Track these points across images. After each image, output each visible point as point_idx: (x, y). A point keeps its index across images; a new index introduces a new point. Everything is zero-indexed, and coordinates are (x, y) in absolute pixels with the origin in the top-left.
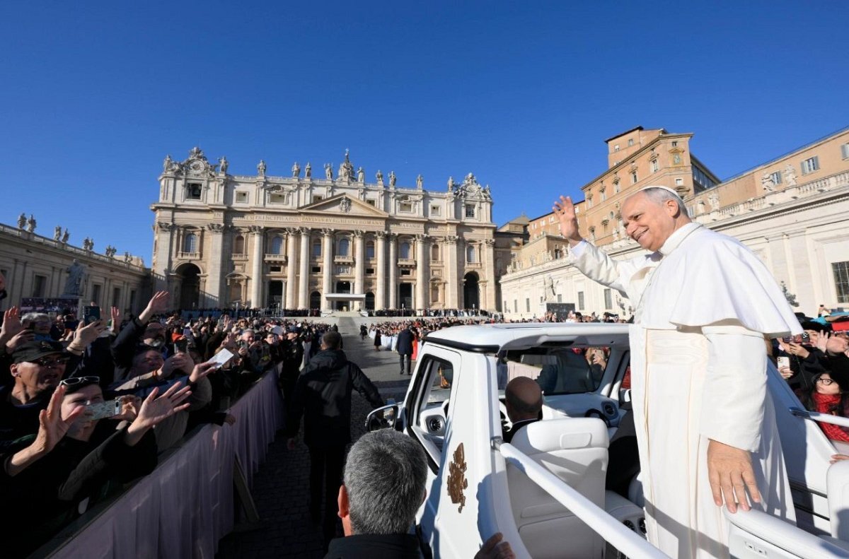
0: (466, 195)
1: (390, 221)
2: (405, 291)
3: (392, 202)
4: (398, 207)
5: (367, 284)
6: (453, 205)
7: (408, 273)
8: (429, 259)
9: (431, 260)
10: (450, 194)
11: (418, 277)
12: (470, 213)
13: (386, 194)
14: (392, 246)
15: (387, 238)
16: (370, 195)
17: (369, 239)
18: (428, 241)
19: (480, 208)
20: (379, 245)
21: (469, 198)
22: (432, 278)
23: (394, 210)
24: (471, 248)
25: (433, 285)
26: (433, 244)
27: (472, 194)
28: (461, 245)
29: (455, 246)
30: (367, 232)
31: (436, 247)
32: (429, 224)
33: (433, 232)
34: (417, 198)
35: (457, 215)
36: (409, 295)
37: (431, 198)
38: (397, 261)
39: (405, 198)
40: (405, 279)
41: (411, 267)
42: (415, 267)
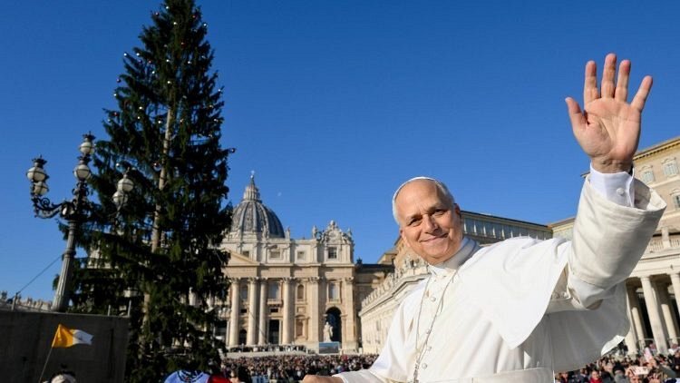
0: (328, 240)
1: (261, 268)
2: (274, 326)
3: (264, 251)
4: (269, 255)
5: (241, 322)
6: (316, 250)
7: (276, 311)
8: (294, 299)
9: (296, 299)
10: (314, 241)
11: (283, 315)
12: (332, 255)
13: (259, 245)
14: (263, 288)
15: (258, 282)
16: (245, 248)
17: (243, 284)
18: (293, 282)
19: (341, 250)
20: (252, 288)
21: (331, 242)
22: (296, 314)
23: (266, 258)
24: (332, 286)
25: (297, 322)
26: (298, 284)
27: (334, 238)
28: (323, 283)
29: (316, 286)
30: (242, 279)
31: (301, 287)
32: (294, 268)
33: (298, 274)
34: (285, 246)
35: (320, 258)
36: (278, 330)
37: (297, 245)
38: (267, 301)
39: (275, 247)
40: (274, 316)
41: (279, 305)
42: (282, 306)
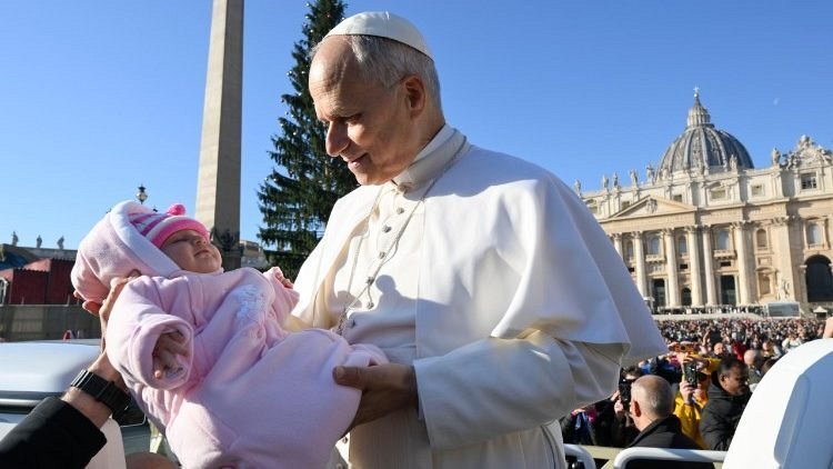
0: (799, 164)
1: (699, 213)
2: (727, 283)
3: (702, 192)
4: (709, 196)
5: (681, 280)
6: (779, 181)
7: (729, 264)
8: (752, 248)
9: (756, 248)
10: (776, 168)
11: (739, 269)
12: (807, 183)
13: (694, 185)
14: (705, 238)
15: (699, 231)
16: (676, 191)
17: (678, 235)
18: (748, 227)
19: (823, 174)
20: (691, 239)
21: (804, 166)
22: (758, 267)
23: (705, 199)
24: (811, 228)
25: (760, 277)
26: (757, 229)
27: (810, 160)
28: (797, 224)
29: (785, 229)
30: (676, 229)
31: (762, 231)
32: (748, 208)
33: (754, 216)
34: (731, 182)
35: (787, 190)
36: (733, 288)
37: (750, 178)
38: (713, 253)
39: (717, 184)
40: (725, 271)
41: (730, 257)
42: (736, 257)
